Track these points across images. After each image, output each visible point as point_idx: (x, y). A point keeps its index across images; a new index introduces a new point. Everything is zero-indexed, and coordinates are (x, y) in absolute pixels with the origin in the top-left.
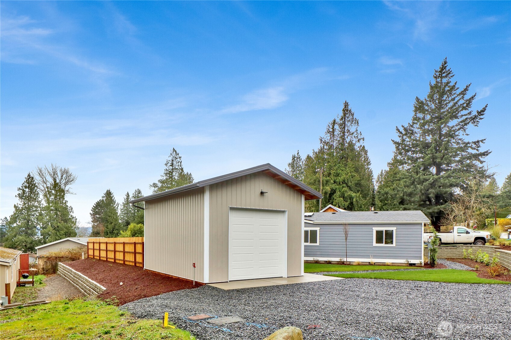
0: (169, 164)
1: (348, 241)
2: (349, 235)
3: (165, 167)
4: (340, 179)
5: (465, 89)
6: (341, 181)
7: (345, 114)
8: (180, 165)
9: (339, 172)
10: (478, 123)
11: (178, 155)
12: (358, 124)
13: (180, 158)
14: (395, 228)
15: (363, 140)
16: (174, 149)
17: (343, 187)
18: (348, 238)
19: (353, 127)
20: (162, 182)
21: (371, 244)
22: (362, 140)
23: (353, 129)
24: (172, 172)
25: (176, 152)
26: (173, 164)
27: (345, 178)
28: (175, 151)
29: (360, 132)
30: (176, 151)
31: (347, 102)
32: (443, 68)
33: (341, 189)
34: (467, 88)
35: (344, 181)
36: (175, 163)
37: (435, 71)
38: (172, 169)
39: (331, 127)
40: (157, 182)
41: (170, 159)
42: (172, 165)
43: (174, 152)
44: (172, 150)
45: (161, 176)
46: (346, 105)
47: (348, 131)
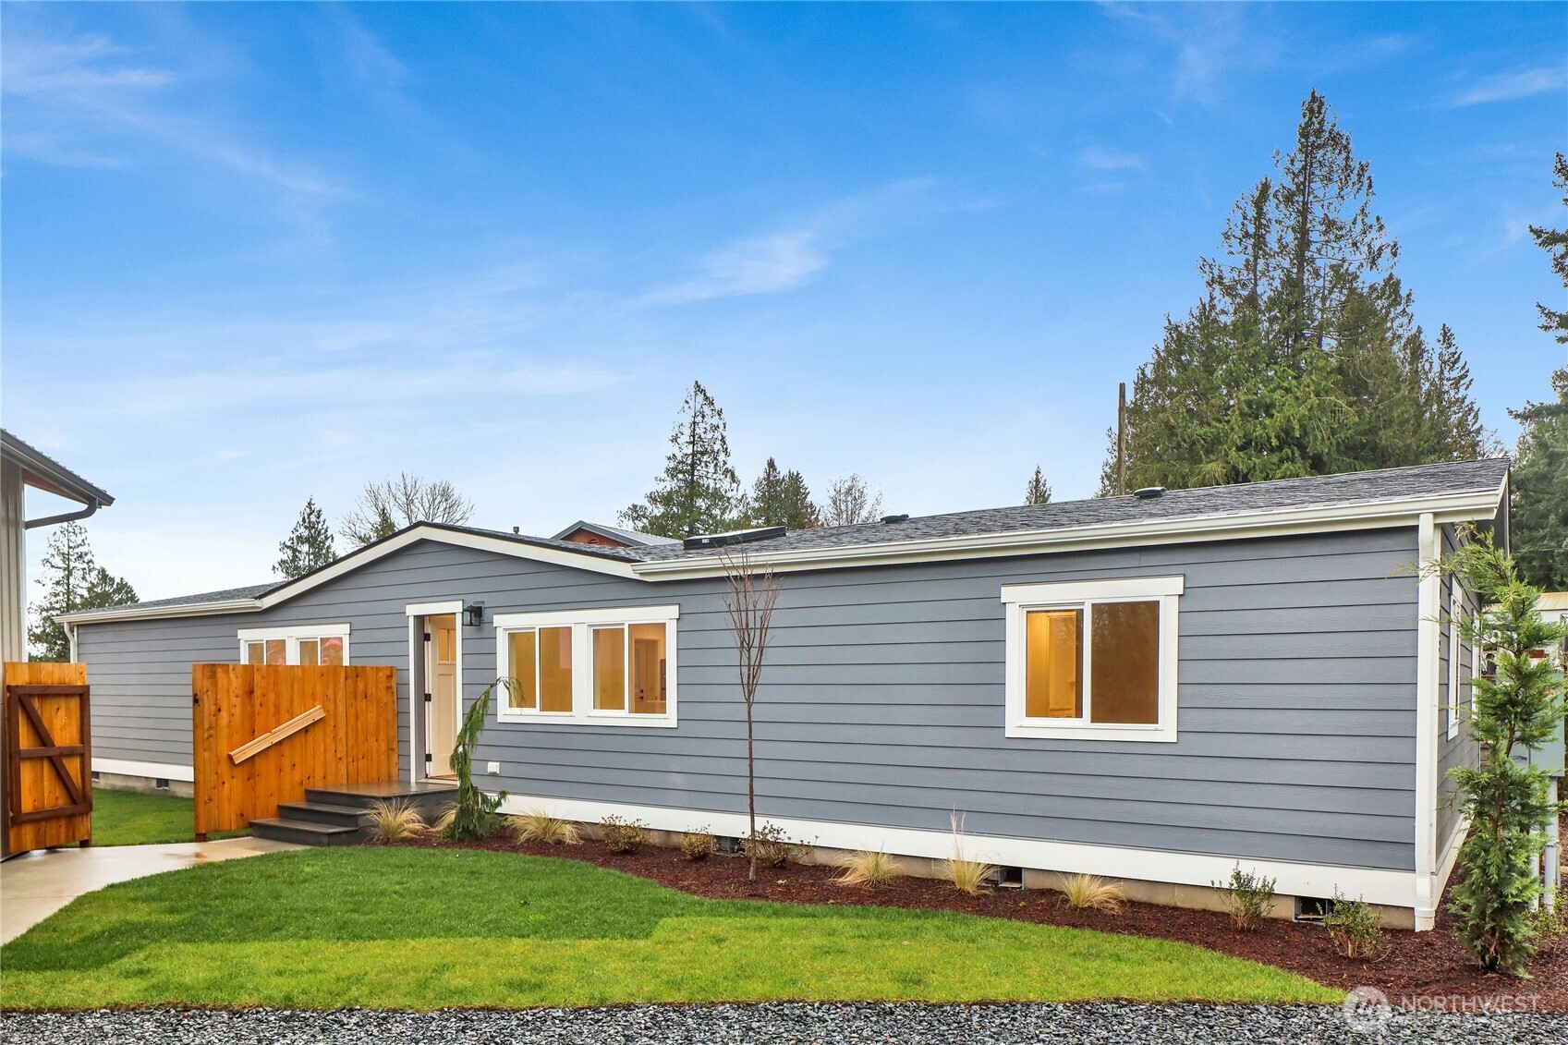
0: (685, 438)
1: (760, 694)
2: (770, 656)
4: (1268, 427)
6: (1273, 435)
7: (1308, 150)
9: (1271, 398)
12: (1370, 186)
13: (719, 415)
14: (1176, 584)
15: (1395, 254)
16: (697, 385)
17: (1282, 461)
18: (765, 675)
19: (1349, 199)
20: (667, 499)
21: (984, 716)
22: (1387, 252)
23: (1345, 213)
25: (704, 395)
27: (1289, 421)
29: (1378, 219)
30: (703, 391)
31: (1317, 95)
33: (1271, 470)
35: (1288, 431)
38: (694, 454)
40: (642, 501)
41: (688, 420)
43: (700, 397)
44: (693, 390)
45: (656, 478)
47: (1330, 224)
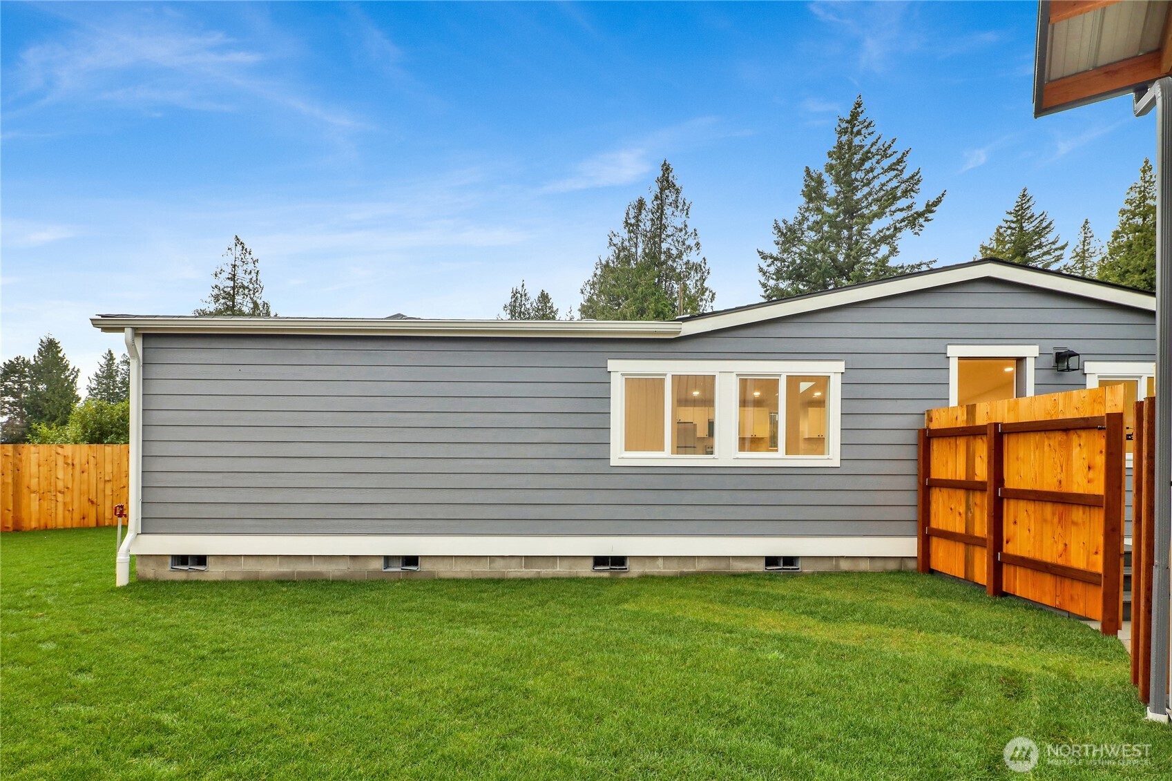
0: (225, 275)
3: (215, 282)
5: (900, 159)
7: (662, 190)
8: (254, 279)
10: (922, 228)
11: (250, 254)
12: (688, 213)
13: (254, 263)
16: (237, 239)
24: (234, 296)
25: (243, 247)
26: (234, 275)
28: (241, 243)
31: (667, 163)
32: (855, 116)
34: (902, 157)
36: (240, 273)
37: (840, 120)
38: (233, 288)
39: (632, 214)
41: (228, 261)
42: (233, 278)
45: (202, 300)
46: (666, 168)
